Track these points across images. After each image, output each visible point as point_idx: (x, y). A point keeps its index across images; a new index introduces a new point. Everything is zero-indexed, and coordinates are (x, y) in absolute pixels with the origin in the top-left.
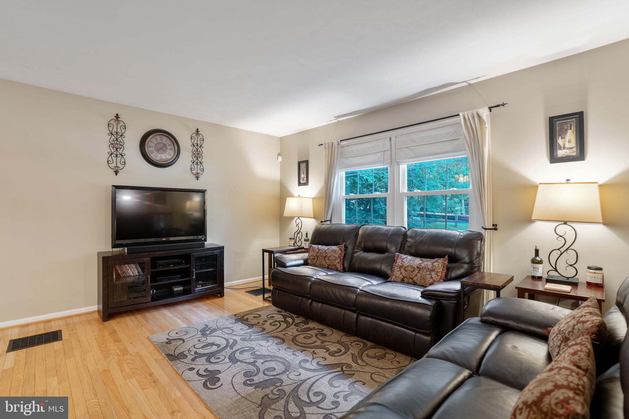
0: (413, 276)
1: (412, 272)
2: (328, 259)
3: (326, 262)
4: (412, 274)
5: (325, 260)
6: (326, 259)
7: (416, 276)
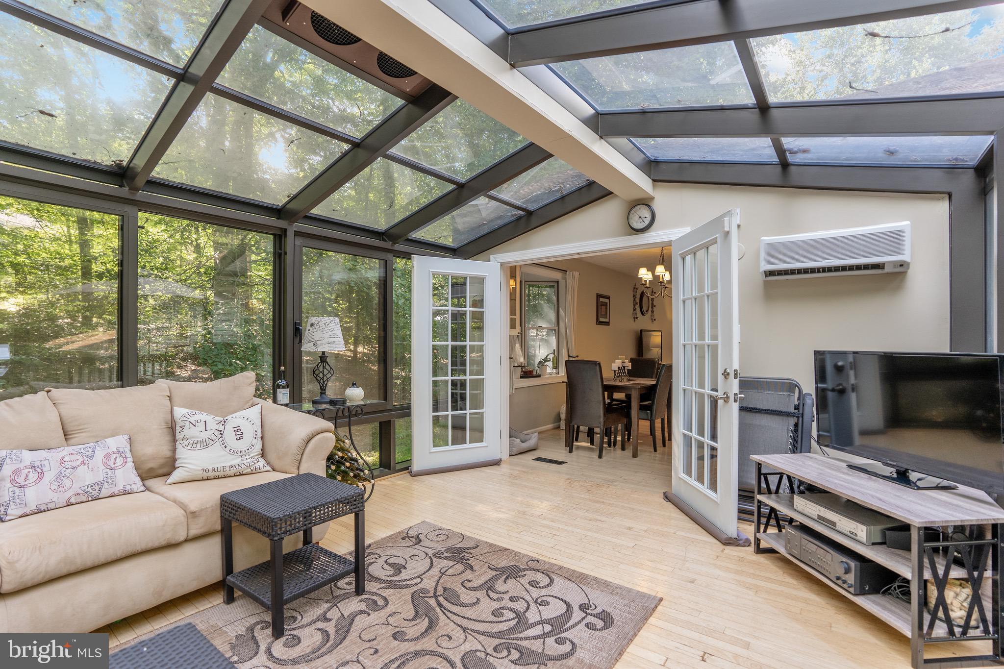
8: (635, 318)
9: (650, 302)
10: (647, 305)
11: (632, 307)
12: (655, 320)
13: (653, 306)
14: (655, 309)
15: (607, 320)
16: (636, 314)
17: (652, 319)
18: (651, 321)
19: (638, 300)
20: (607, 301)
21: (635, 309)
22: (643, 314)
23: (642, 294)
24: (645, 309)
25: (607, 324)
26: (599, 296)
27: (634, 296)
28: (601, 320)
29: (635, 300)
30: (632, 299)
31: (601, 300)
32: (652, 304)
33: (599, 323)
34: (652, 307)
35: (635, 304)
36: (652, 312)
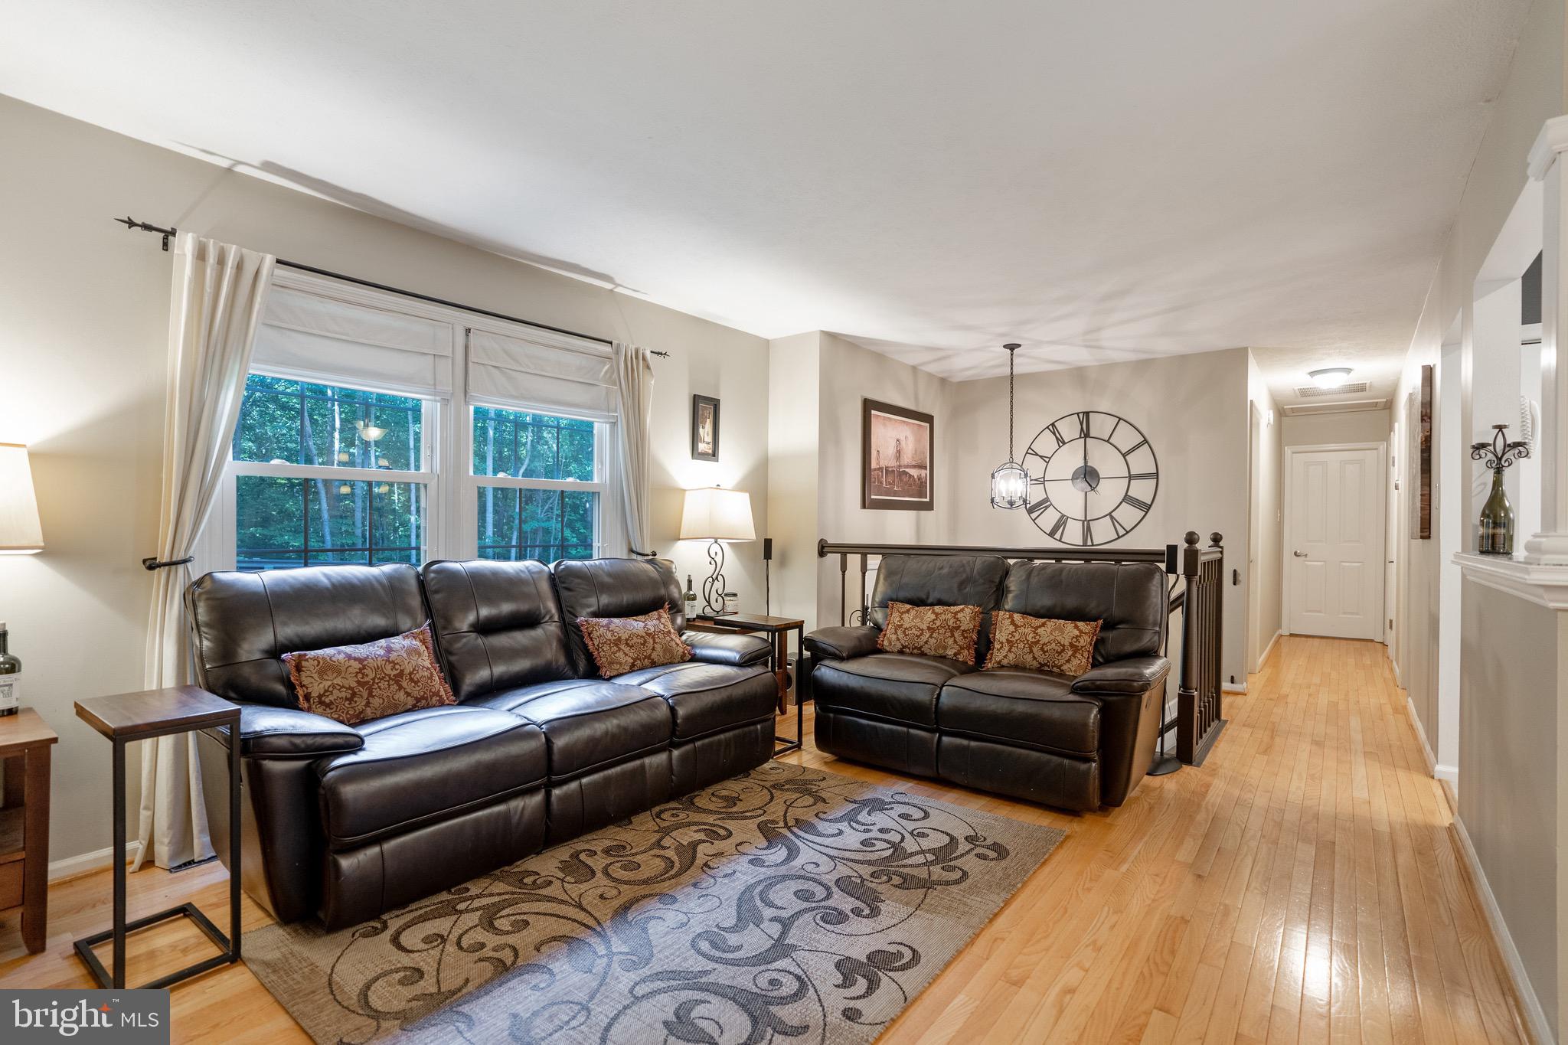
0: (649, 651)
1: (644, 644)
2: (411, 680)
3: (406, 693)
4: (646, 649)
5: (401, 687)
6: (404, 684)
7: (653, 649)
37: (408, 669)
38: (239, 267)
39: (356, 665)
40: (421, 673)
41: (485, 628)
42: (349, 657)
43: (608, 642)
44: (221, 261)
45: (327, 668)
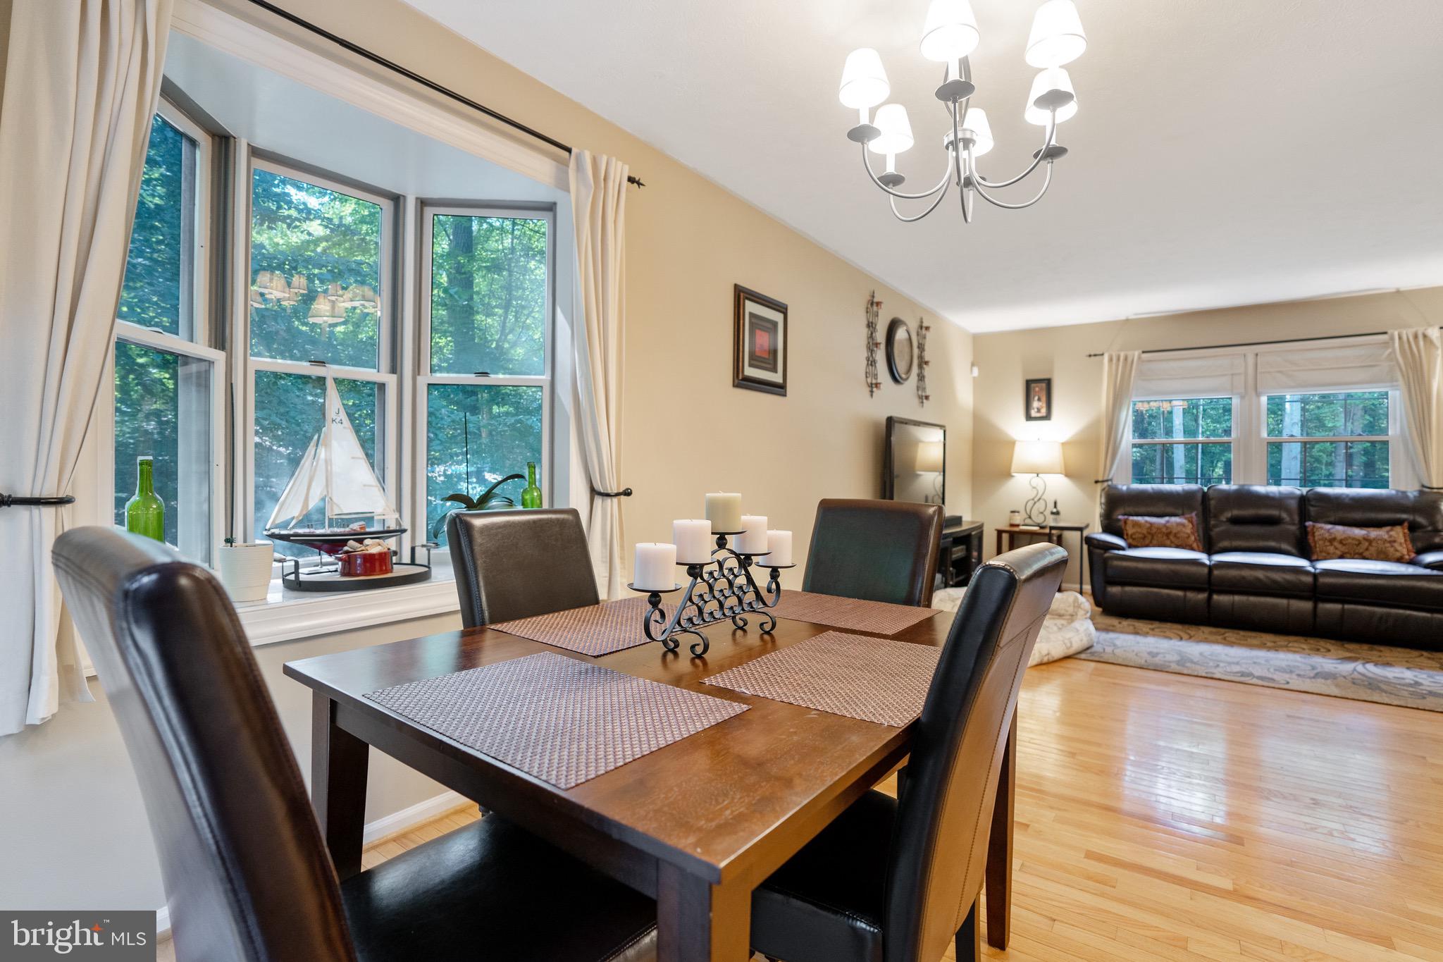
2: (1175, 536)
6: (1170, 536)
8: (873, 386)
9: (916, 351)
10: (907, 358)
11: (864, 353)
12: (927, 397)
13: (923, 363)
14: (927, 371)
15: (777, 378)
16: (876, 376)
17: (920, 397)
18: (916, 401)
19: (881, 337)
20: (777, 317)
21: (871, 362)
22: (896, 380)
23: (893, 326)
24: (901, 365)
25: (779, 389)
26: (741, 295)
27: (871, 326)
28: (750, 372)
29: (871, 337)
30: (864, 332)
31: (750, 307)
32: (921, 357)
33: (743, 382)
34: (920, 367)
35: (872, 346)
36: (921, 377)
37: (1174, 531)
38: (1126, 359)
39: (1148, 525)
40: (1182, 534)
41: (1235, 521)
42: (1146, 522)
43: (1324, 540)
44: (1118, 359)
45: (1136, 524)
